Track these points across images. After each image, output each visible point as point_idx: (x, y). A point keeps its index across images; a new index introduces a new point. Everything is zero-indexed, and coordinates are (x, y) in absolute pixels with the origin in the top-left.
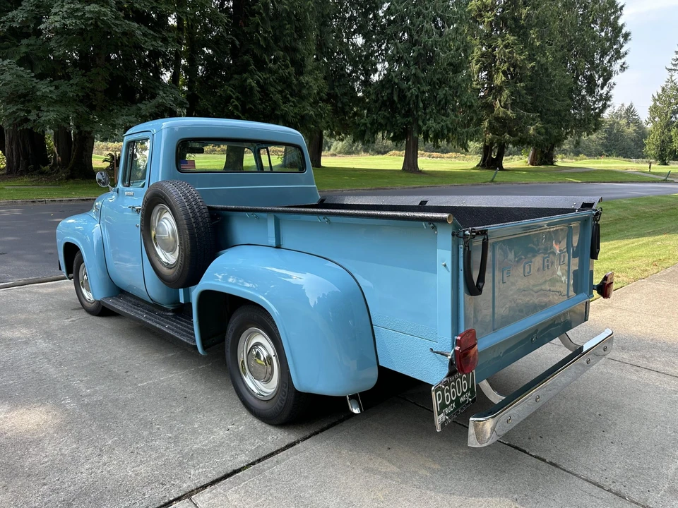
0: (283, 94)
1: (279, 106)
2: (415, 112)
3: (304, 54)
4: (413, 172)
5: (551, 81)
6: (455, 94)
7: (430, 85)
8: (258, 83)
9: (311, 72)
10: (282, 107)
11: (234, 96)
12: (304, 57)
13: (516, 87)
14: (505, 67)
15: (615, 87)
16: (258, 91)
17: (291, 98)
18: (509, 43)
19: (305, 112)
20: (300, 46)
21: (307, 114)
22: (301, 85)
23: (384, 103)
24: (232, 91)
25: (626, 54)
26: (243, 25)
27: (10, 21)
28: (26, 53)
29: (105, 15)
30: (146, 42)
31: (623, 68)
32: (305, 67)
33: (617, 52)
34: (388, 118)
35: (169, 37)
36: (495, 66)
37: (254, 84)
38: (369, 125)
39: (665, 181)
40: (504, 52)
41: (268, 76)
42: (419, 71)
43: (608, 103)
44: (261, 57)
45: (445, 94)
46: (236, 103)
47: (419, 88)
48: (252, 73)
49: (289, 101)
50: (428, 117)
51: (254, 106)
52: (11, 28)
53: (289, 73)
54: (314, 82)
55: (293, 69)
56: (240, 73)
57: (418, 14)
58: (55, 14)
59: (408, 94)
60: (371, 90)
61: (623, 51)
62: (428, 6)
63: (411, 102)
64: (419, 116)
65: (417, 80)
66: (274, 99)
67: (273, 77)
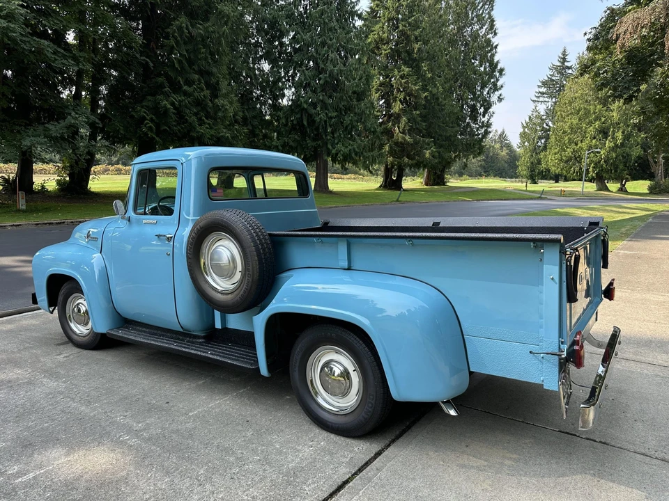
0: (199, 116)
1: (195, 129)
2: (324, 136)
3: (218, 77)
4: (324, 193)
5: (443, 110)
6: (359, 121)
7: (337, 111)
8: (172, 104)
9: (226, 96)
10: (198, 129)
11: (148, 118)
12: (218, 81)
13: (412, 114)
14: (401, 96)
15: (494, 115)
16: (174, 114)
17: (206, 121)
18: (404, 74)
19: (221, 134)
20: (215, 70)
21: (223, 137)
22: (216, 107)
23: (293, 128)
24: (145, 112)
25: (502, 87)
26: (155, 47)
29: (14, 32)
30: (56, 60)
31: (500, 99)
32: (219, 90)
33: (495, 85)
34: (298, 141)
35: (80, 56)
36: (393, 95)
37: (169, 106)
38: (280, 147)
39: (540, 198)
40: (401, 82)
41: (183, 98)
42: (326, 98)
43: (489, 130)
44: (176, 79)
45: (351, 120)
46: (151, 124)
47: (326, 114)
48: (167, 96)
49: (205, 123)
50: (336, 141)
51: (169, 127)
53: (204, 96)
54: (229, 105)
55: (208, 92)
56: (154, 95)
57: (323, 44)
59: (317, 119)
60: (280, 114)
61: (499, 84)
62: (332, 37)
63: (321, 127)
64: (327, 139)
65: (325, 106)
66: (190, 121)
67: (189, 99)
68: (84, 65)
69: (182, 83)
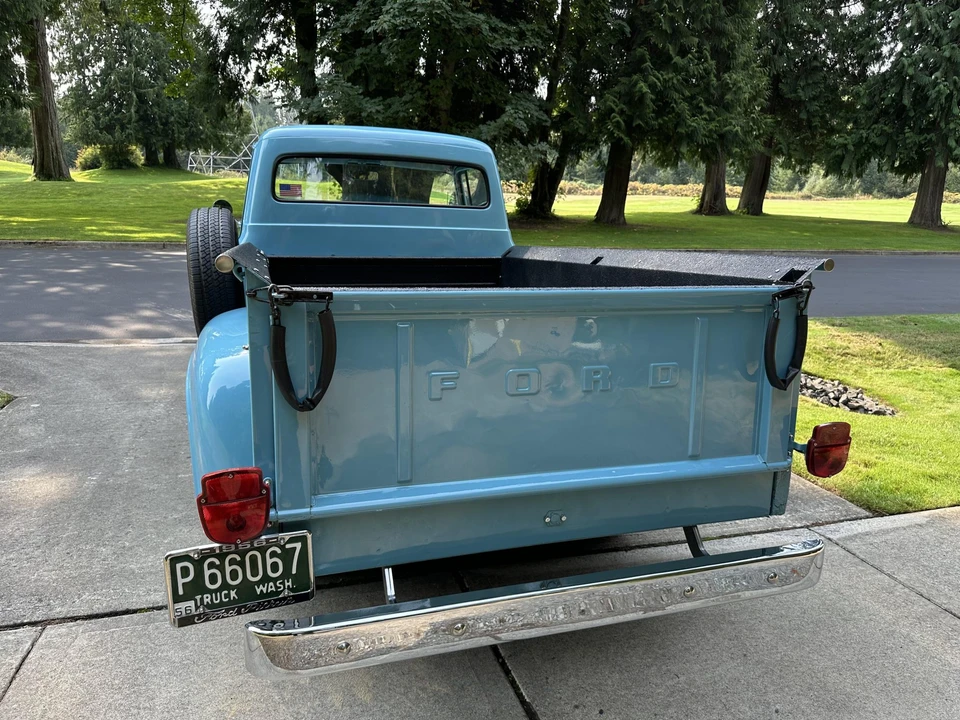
0: (695, 102)
1: (684, 120)
2: (943, 125)
3: (734, 38)
4: (928, 228)
8: (652, 86)
9: (743, 66)
10: (689, 122)
11: (617, 109)
12: (734, 43)
16: (651, 100)
17: (705, 108)
19: (727, 128)
20: (730, 27)
21: (730, 131)
22: (725, 87)
23: (884, 113)
24: (614, 102)
27: (342, 27)
28: (362, 65)
29: (439, 8)
30: (496, 39)
32: (735, 57)
34: (889, 136)
35: (528, 30)
37: (645, 89)
38: (851, 148)
41: (670, 75)
44: (664, 47)
46: (618, 118)
47: (954, 82)
48: (645, 73)
49: (702, 112)
51: (647, 123)
52: (344, 36)
53: (705, 70)
54: (746, 81)
55: (713, 62)
56: (629, 75)
58: (387, 12)
59: (933, 94)
63: (937, 107)
66: (677, 110)
67: (679, 77)
68: (531, 42)
69: (671, 53)
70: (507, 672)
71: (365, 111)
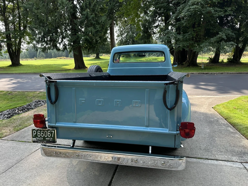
70: (114, 175)
71: (177, 38)
